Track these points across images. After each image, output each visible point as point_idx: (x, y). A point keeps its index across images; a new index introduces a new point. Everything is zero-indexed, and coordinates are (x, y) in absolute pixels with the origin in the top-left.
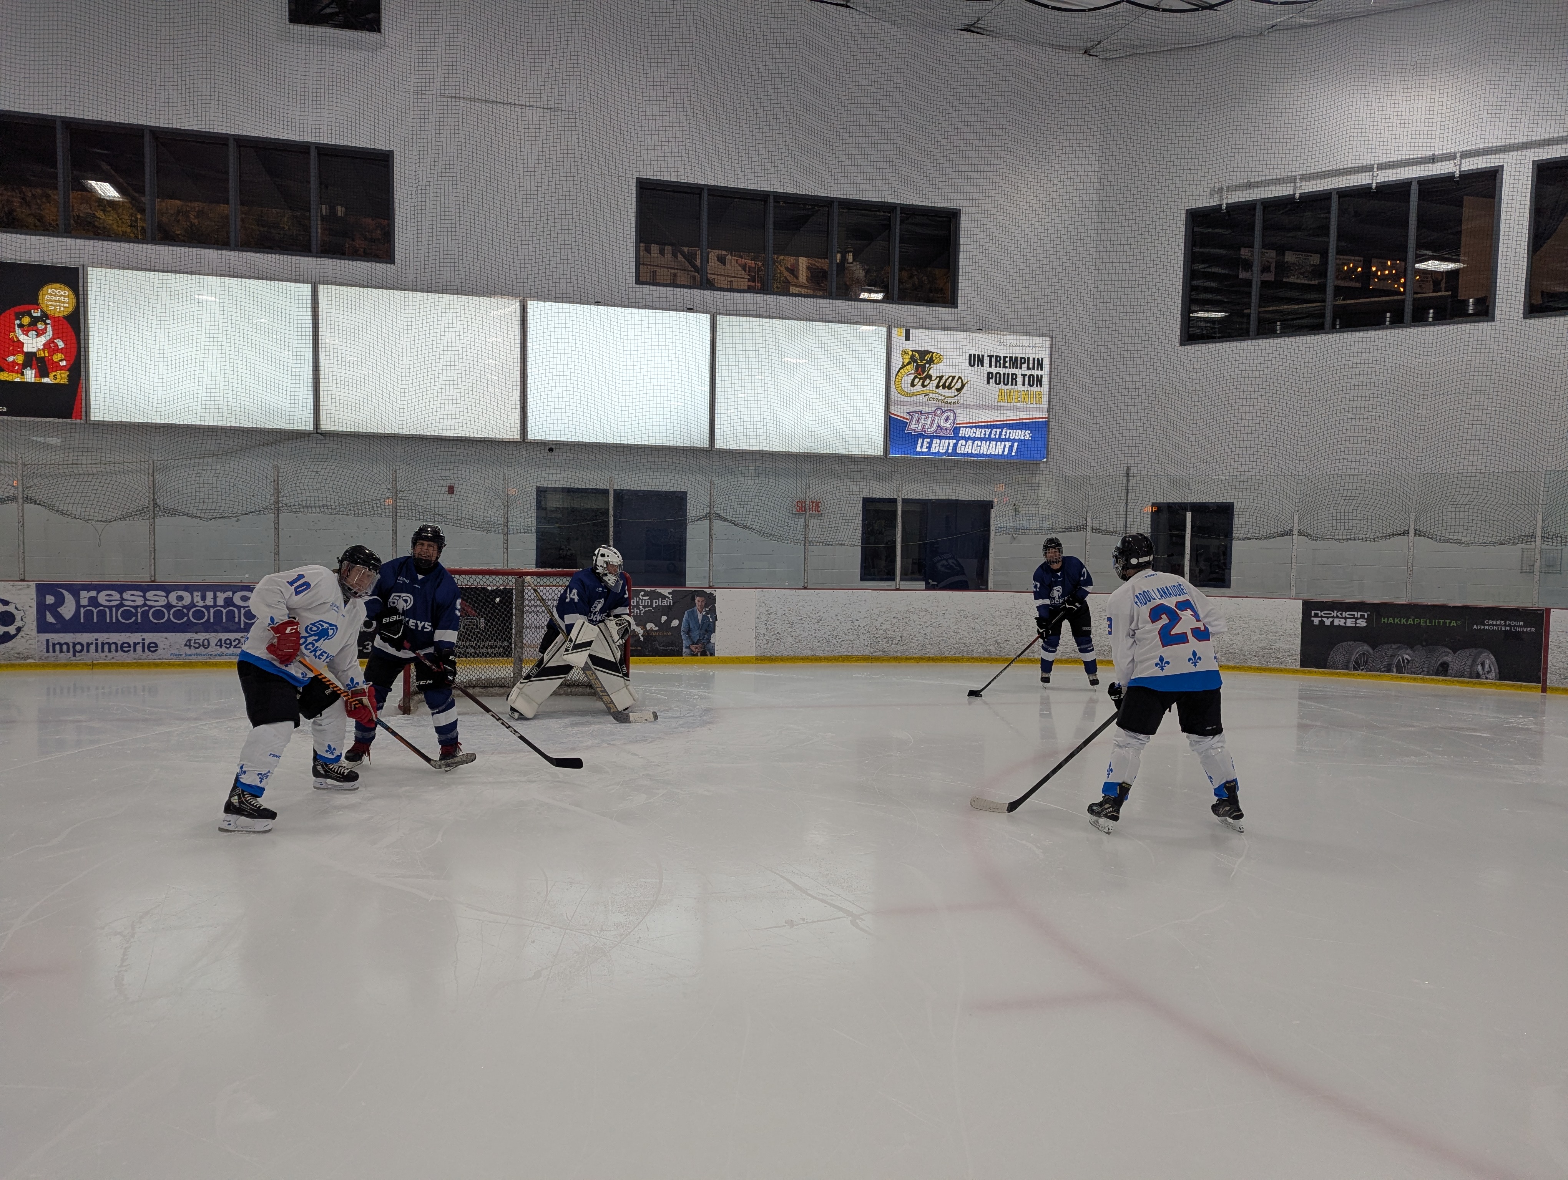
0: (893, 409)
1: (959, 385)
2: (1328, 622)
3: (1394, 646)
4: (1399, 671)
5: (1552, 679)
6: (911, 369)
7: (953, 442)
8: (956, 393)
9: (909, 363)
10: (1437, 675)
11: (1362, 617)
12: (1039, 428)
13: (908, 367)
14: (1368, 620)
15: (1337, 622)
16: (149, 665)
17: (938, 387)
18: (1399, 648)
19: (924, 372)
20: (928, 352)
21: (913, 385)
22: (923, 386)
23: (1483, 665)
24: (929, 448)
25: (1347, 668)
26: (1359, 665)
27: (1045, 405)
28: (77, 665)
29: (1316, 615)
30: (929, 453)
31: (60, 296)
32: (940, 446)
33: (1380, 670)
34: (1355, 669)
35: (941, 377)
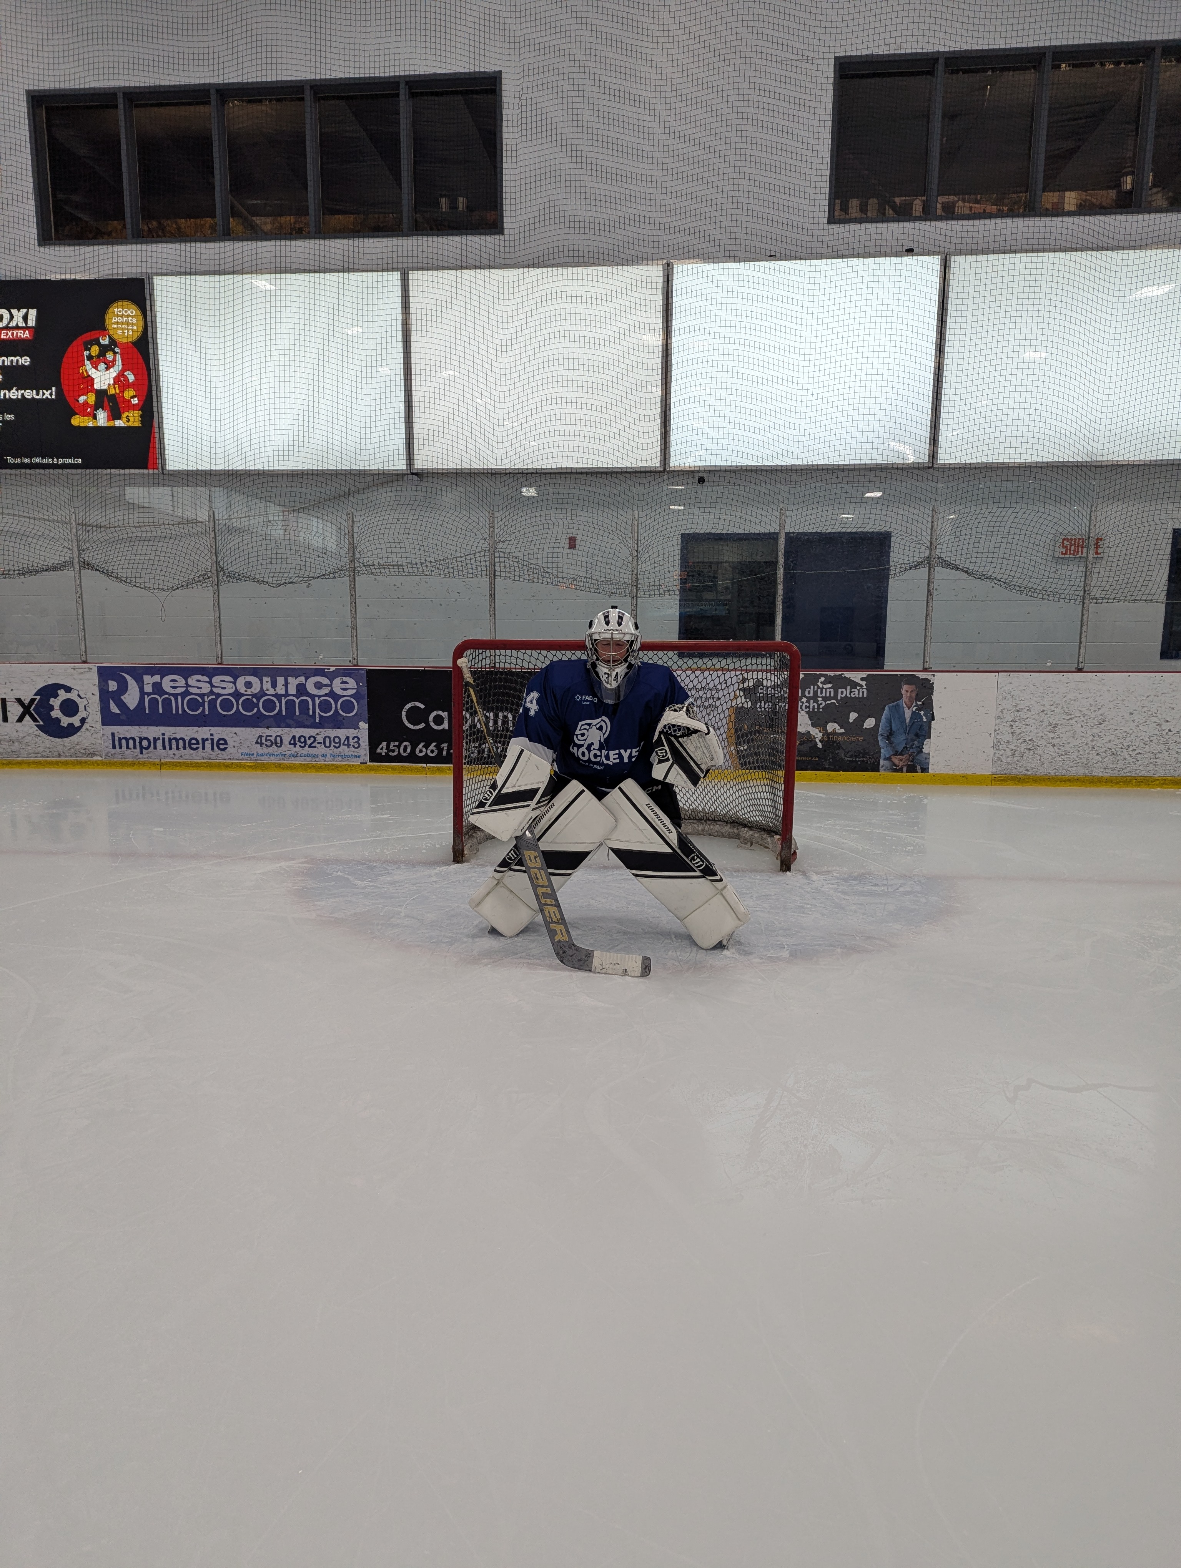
16: (219, 766)
28: (144, 764)
31: (128, 316)
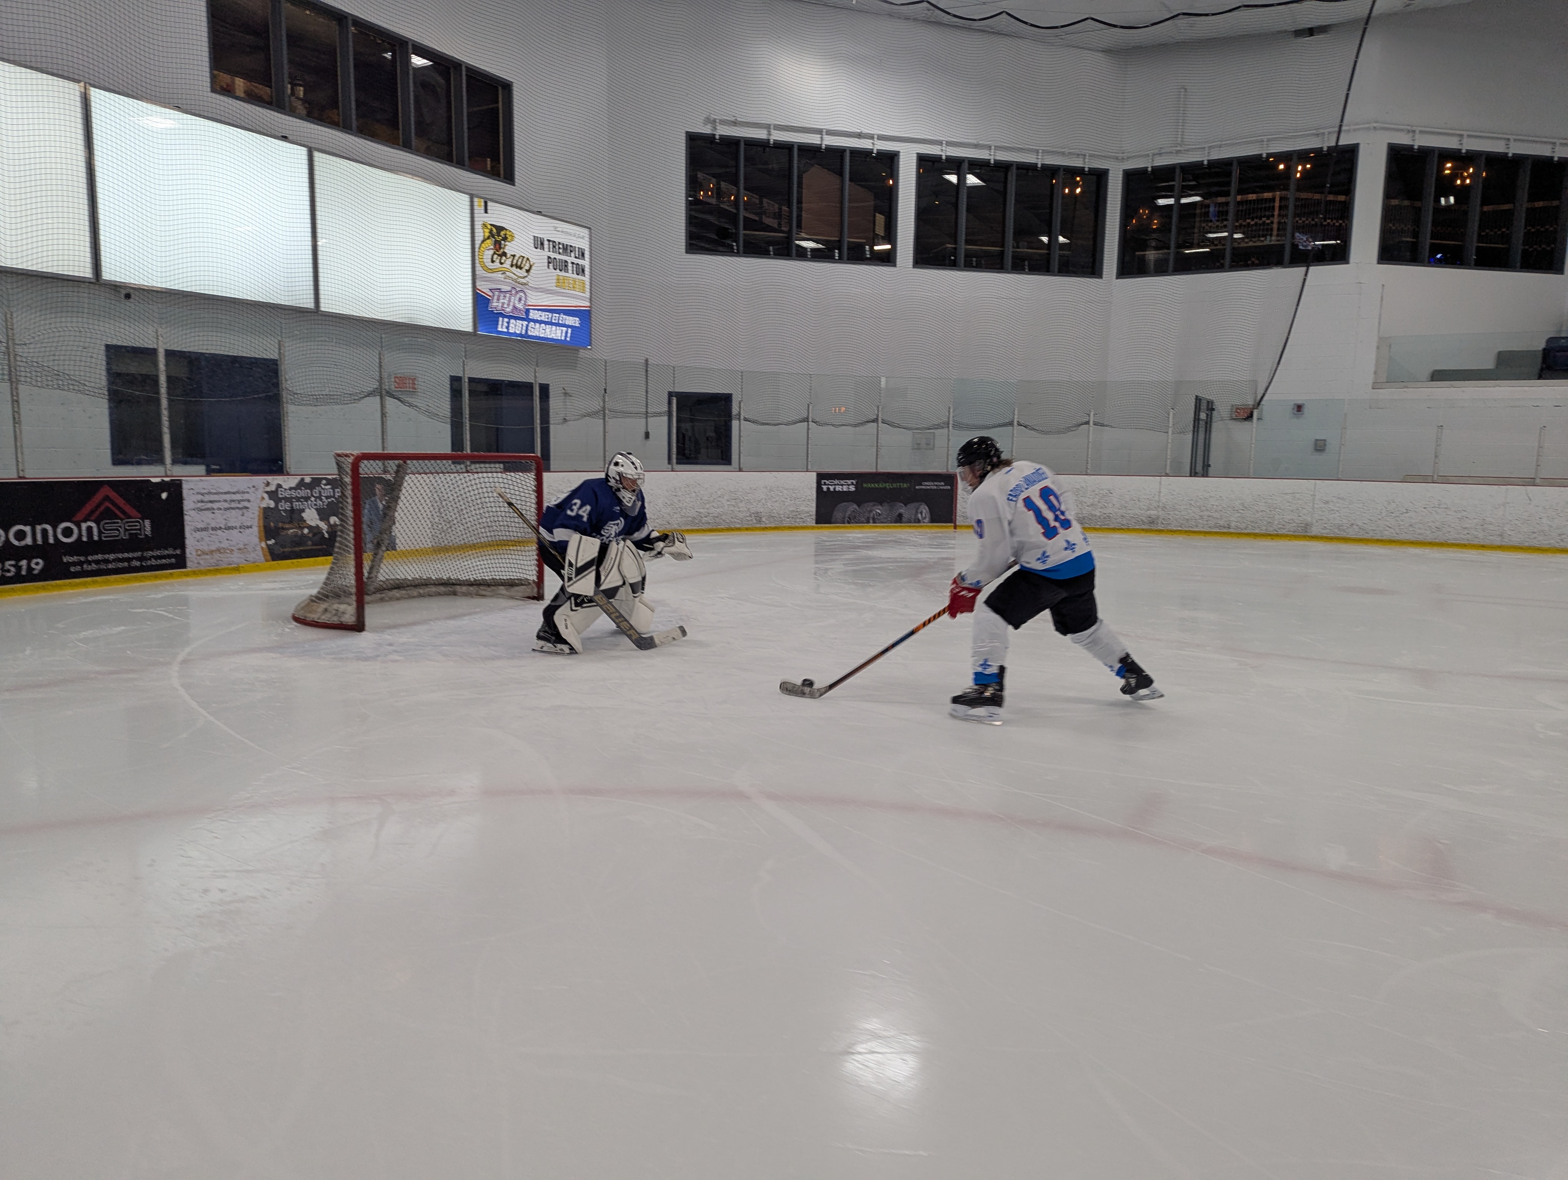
0: (479, 285)
1: (527, 268)
2: (832, 488)
3: (871, 504)
4: (874, 522)
5: (959, 520)
6: (490, 243)
7: (525, 323)
8: (526, 274)
9: (488, 238)
10: (896, 522)
11: (852, 484)
12: (584, 315)
13: (488, 241)
14: (856, 486)
15: (839, 488)
17: (512, 266)
18: (874, 505)
19: (500, 248)
20: (502, 229)
21: (493, 261)
22: (501, 263)
23: (921, 513)
24: (507, 328)
25: (844, 523)
26: (851, 520)
27: (587, 295)
29: (825, 484)
30: (508, 333)
32: (517, 327)
33: (863, 522)
34: (849, 523)
35: (514, 256)
